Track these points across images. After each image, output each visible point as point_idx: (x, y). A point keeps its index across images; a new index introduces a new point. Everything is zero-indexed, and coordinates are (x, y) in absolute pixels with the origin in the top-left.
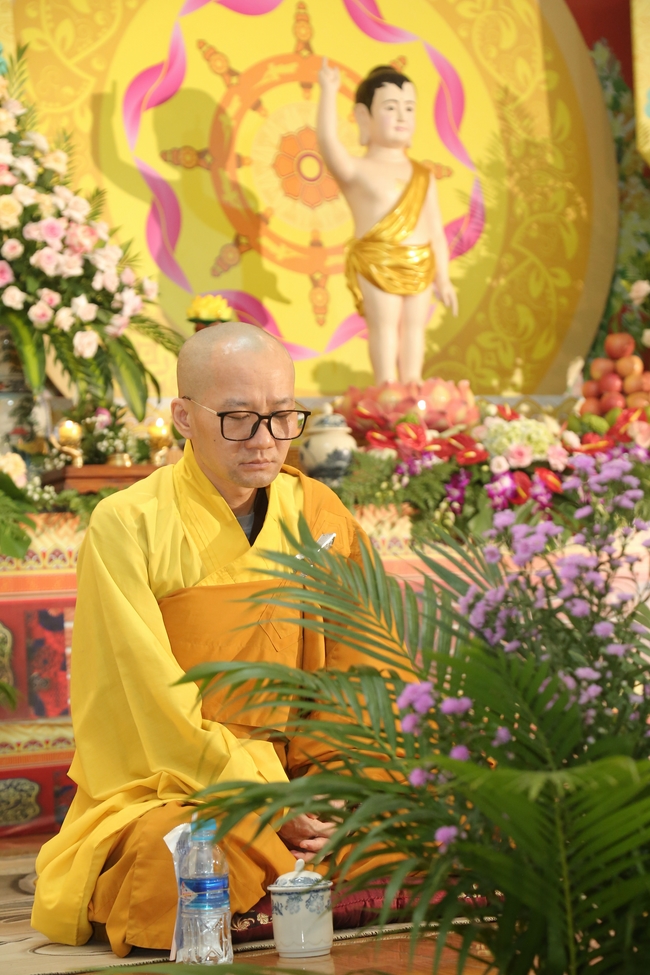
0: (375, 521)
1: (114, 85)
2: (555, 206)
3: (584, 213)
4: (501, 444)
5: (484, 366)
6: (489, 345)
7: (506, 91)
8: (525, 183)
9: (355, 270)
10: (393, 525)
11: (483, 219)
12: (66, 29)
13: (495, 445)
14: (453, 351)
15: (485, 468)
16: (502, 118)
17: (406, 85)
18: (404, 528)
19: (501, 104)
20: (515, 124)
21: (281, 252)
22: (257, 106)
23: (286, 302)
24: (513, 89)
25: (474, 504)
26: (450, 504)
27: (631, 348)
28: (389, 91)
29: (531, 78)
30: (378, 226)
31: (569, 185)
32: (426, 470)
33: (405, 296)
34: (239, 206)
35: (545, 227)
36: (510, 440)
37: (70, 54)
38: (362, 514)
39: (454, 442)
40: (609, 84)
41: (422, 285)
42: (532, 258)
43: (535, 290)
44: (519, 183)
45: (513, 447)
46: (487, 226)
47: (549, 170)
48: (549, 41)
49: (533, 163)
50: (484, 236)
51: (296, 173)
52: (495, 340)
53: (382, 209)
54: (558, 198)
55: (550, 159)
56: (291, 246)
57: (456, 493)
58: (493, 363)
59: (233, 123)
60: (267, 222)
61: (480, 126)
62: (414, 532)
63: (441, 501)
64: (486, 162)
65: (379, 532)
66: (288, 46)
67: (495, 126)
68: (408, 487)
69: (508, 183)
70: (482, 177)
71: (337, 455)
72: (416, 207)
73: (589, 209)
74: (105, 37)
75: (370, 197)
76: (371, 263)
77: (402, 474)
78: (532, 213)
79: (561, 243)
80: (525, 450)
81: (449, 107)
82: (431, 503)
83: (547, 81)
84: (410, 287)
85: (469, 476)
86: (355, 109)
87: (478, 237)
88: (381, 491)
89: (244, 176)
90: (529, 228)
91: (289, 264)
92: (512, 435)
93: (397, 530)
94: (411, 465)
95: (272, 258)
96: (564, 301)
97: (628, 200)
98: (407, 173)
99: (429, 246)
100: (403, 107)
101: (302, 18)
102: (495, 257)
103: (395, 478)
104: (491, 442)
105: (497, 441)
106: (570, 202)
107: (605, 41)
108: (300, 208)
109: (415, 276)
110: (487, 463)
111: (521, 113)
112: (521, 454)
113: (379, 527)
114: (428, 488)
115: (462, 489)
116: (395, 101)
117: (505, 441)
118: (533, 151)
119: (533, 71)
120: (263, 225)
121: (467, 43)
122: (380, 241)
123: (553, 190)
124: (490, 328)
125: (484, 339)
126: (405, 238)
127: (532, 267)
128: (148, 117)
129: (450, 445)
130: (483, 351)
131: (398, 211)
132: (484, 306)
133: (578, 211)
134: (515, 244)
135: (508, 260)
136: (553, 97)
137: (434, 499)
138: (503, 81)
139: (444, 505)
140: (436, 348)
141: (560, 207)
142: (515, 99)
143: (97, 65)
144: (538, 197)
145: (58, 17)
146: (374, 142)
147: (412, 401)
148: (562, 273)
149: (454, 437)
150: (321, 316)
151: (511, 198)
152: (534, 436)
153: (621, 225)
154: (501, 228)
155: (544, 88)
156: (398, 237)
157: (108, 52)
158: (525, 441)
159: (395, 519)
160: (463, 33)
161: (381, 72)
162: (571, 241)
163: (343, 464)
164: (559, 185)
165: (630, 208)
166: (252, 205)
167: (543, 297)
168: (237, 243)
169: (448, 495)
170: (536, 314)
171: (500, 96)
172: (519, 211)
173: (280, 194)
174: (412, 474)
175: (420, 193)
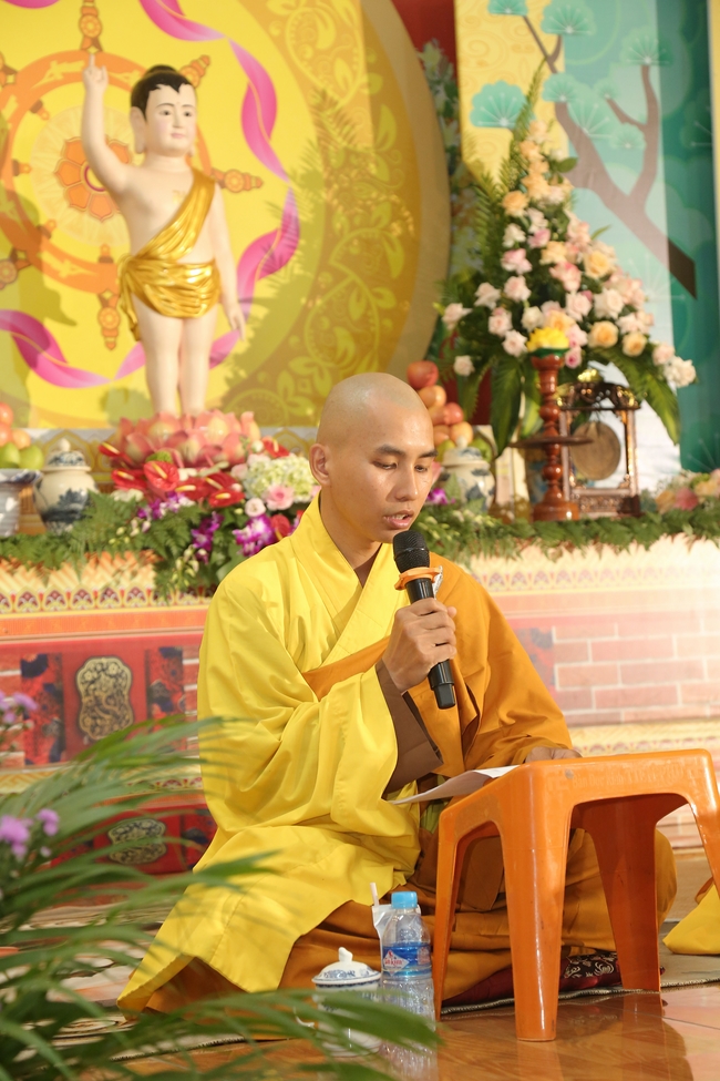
0: (113, 570)
2: (378, 220)
3: (411, 228)
4: (260, 484)
5: (297, 394)
6: (305, 371)
7: (324, 95)
8: (345, 195)
9: (129, 290)
10: (134, 574)
11: (297, 233)
13: (253, 486)
14: (262, 377)
15: (239, 511)
16: (319, 124)
17: (184, 88)
18: (147, 578)
19: (317, 109)
20: (334, 133)
21: (65, 269)
22: (37, 108)
23: (72, 323)
24: (330, 93)
25: (225, 550)
26: (196, 552)
27: (434, 377)
28: (164, 94)
29: (352, 81)
30: (152, 242)
31: (394, 198)
32: (172, 513)
33: (184, 319)
34: (16, 218)
35: (367, 244)
36: (270, 480)
38: (97, 562)
39: (211, 482)
40: (441, 88)
41: (204, 306)
42: (352, 276)
43: (356, 311)
44: (337, 195)
45: (272, 488)
46: (302, 242)
47: (372, 181)
48: (371, 40)
49: (353, 173)
50: (298, 252)
51: (83, 182)
52: (309, 365)
53: (158, 223)
54: (382, 212)
55: (373, 169)
56: (75, 261)
57: (203, 539)
58: (308, 390)
59: (10, 126)
60: (49, 236)
61: (294, 133)
62: (158, 582)
63: (186, 547)
64: (301, 171)
65: (118, 582)
66: (74, 42)
67: (311, 133)
68: (149, 531)
69: (325, 195)
70: (297, 189)
71: (71, 496)
72: (195, 221)
73: (417, 223)
75: (145, 210)
76: (144, 283)
77: (145, 518)
78: (353, 228)
79: (385, 259)
80: (284, 491)
81: (259, 112)
82: (175, 550)
83: (369, 85)
84: (189, 309)
85: (221, 519)
86: (132, 113)
87: (291, 254)
88: (117, 537)
89: (21, 185)
90: (349, 243)
91: (74, 282)
92: (272, 474)
93: (138, 580)
94: (156, 508)
95: (55, 275)
96: (388, 323)
97: (462, 215)
98: (187, 183)
99: (212, 263)
100: (180, 112)
101: (89, 12)
102: (310, 275)
103: (134, 522)
104: (251, 482)
105: (257, 481)
106: (395, 216)
107: (435, 41)
108: (87, 220)
109: (196, 297)
110: (242, 506)
111: (341, 119)
112: (280, 495)
113: (118, 576)
114: (171, 533)
115: (211, 535)
116: (171, 105)
117: (264, 481)
118: (354, 161)
119: (354, 74)
120: (44, 239)
121: (279, 42)
122: (155, 258)
123: (377, 203)
124: (304, 353)
125: (298, 365)
126: (183, 254)
127: (353, 285)
129: (207, 484)
130: (296, 377)
131: (177, 225)
132: (297, 329)
133: (405, 227)
134: (333, 262)
135: (326, 278)
136: (376, 103)
137: (178, 545)
138: (321, 85)
139: (188, 552)
140: (243, 373)
141: (385, 221)
142: (333, 103)
144: (360, 211)
146: (152, 149)
147: (183, 435)
148: (387, 293)
149: (211, 477)
150: (111, 340)
151: (329, 211)
152: (296, 476)
153: (452, 241)
154: (317, 244)
155: (366, 92)
156: (175, 254)
158: (287, 482)
159: (136, 567)
160: (275, 32)
161: (156, 72)
162: (397, 258)
163: (79, 507)
164: (383, 198)
165: (464, 222)
166: (31, 216)
167: (365, 319)
168: (13, 257)
169: (193, 540)
170: (356, 338)
171: (317, 100)
172: (338, 226)
173: (65, 204)
174: (155, 517)
175: (201, 205)
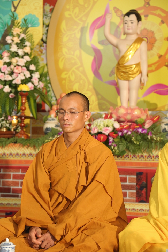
1: (88, 24)
12: (77, 10)
37: (76, 17)
74: (86, 11)
128: (96, 32)
143: (84, 19)
145: (75, 7)
157: (87, 15)
